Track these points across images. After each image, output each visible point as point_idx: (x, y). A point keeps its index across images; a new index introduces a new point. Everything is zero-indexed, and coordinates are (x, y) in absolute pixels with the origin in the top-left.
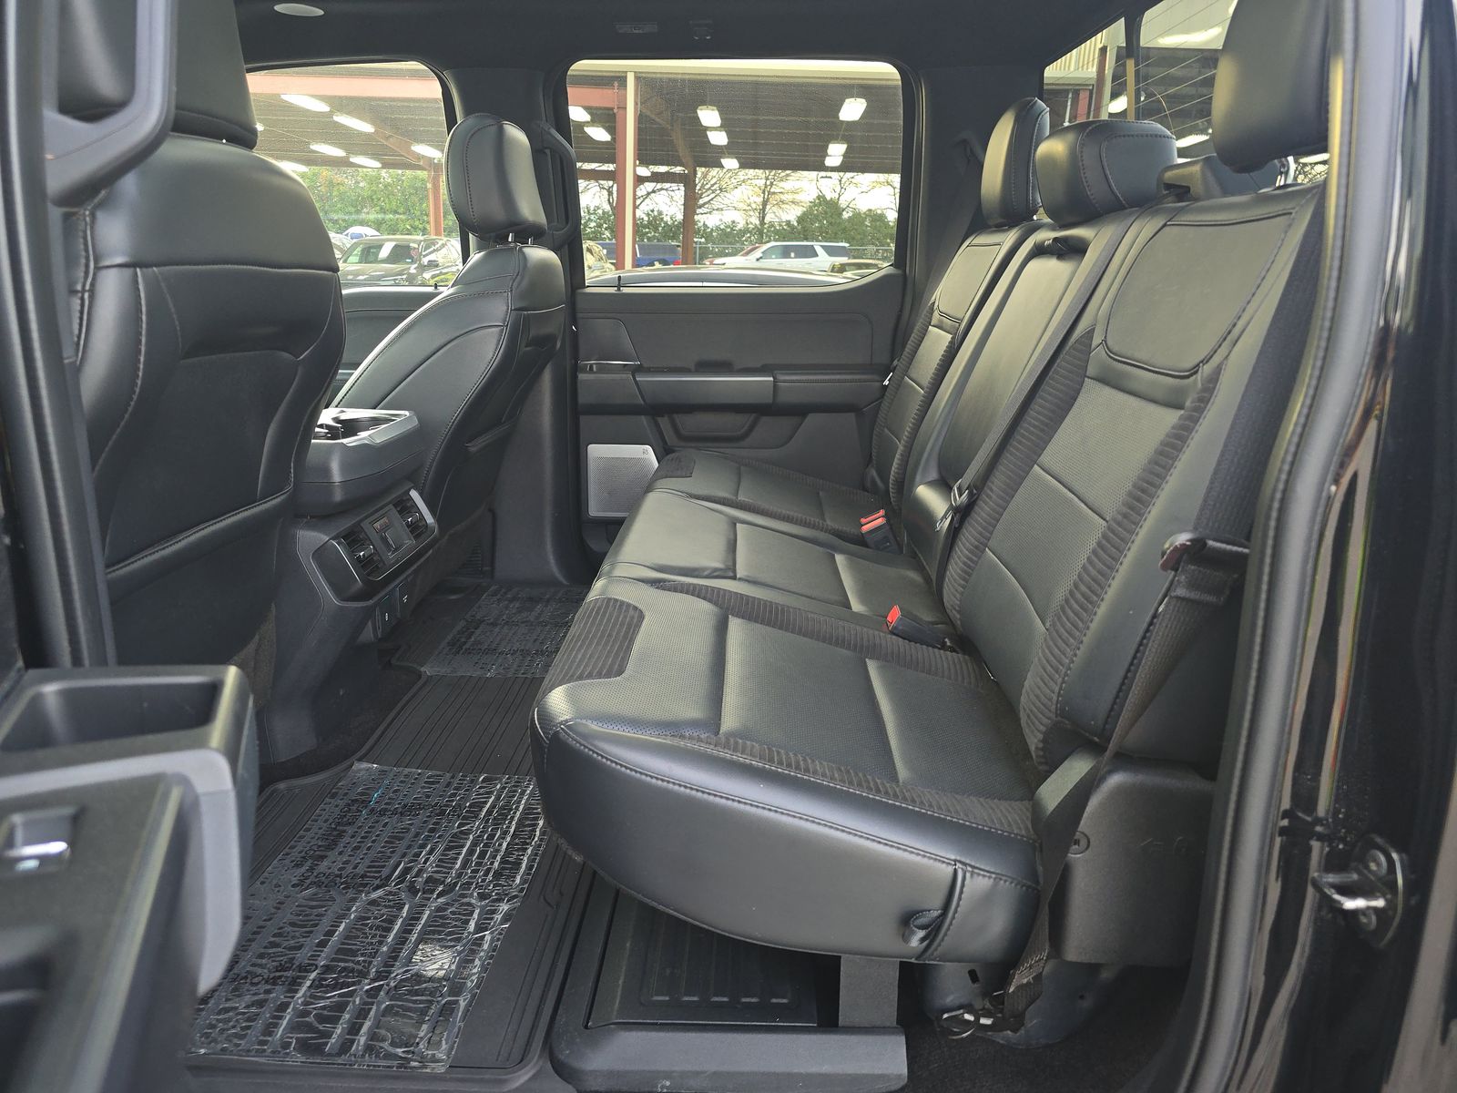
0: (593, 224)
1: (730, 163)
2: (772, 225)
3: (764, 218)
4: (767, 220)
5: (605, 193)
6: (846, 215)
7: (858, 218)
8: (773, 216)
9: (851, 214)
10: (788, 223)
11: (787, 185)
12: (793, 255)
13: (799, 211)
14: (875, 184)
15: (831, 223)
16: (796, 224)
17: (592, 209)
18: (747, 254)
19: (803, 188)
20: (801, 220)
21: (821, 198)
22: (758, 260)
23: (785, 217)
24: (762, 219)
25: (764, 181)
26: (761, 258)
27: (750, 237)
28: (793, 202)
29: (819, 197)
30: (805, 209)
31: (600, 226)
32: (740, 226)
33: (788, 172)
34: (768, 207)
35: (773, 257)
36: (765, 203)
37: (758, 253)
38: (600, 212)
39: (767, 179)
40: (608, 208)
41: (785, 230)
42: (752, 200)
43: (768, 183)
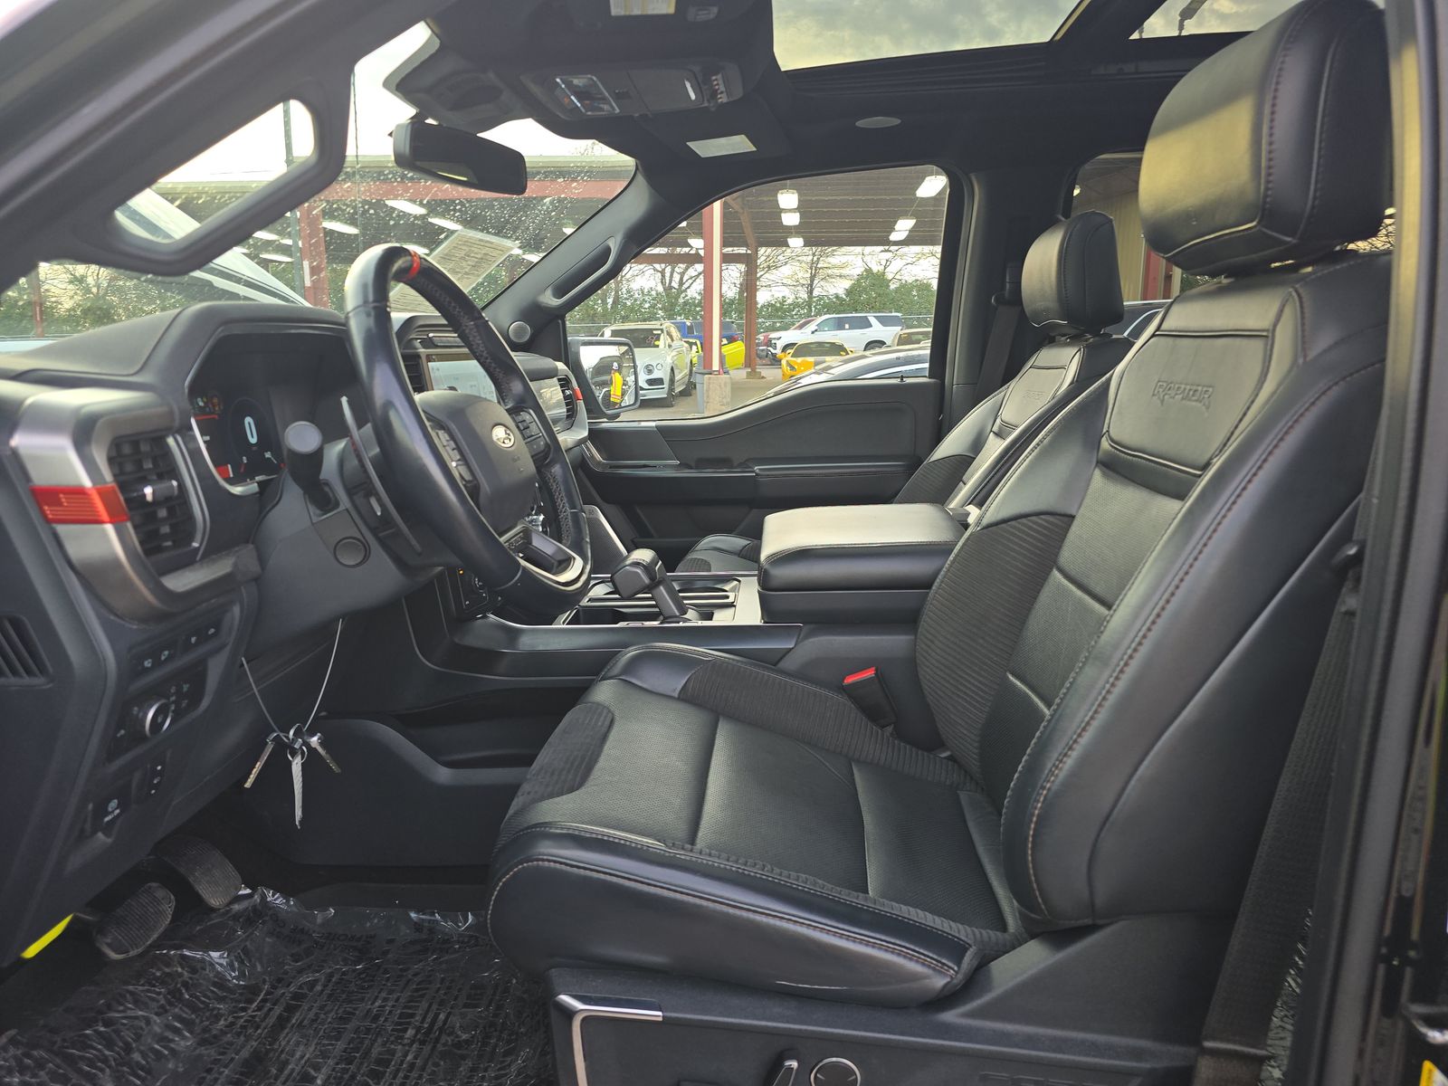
0: (647, 305)
1: (796, 242)
2: (821, 298)
3: (811, 293)
4: (816, 293)
5: (660, 274)
6: (892, 286)
7: (905, 288)
8: (820, 290)
9: (897, 285)
10: (837, 297)
11: (833, 260)
12: (847, 326)
13: (847, 284)
14: (920, 256)
15: (879, 295)
16: (844, 297)
17: (646, 291)
18: (801, 327)
19: (851, 262)
20: (849, 292)
21: (869, 271)
22: (813, 333)
23: (832, 291)
24: (811, 292)
25: (811, 257)
26: (816, 330)
27: (799, 311)
28: (840, 276)
29: (866, 270)
30: (853, 282)
31: (653, 306)
32: (789, 301)
33: (835, 248)
34: (816, 282)
35: (826, 329)
36: (812, 278)
37: (813, 326)
38: (654, 293)
39: (814, 255)
40: (660, 289)
41: (834, 303)
42: (800, 275)
43: (815, 259)
